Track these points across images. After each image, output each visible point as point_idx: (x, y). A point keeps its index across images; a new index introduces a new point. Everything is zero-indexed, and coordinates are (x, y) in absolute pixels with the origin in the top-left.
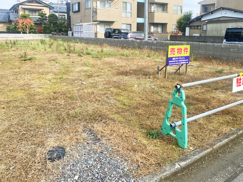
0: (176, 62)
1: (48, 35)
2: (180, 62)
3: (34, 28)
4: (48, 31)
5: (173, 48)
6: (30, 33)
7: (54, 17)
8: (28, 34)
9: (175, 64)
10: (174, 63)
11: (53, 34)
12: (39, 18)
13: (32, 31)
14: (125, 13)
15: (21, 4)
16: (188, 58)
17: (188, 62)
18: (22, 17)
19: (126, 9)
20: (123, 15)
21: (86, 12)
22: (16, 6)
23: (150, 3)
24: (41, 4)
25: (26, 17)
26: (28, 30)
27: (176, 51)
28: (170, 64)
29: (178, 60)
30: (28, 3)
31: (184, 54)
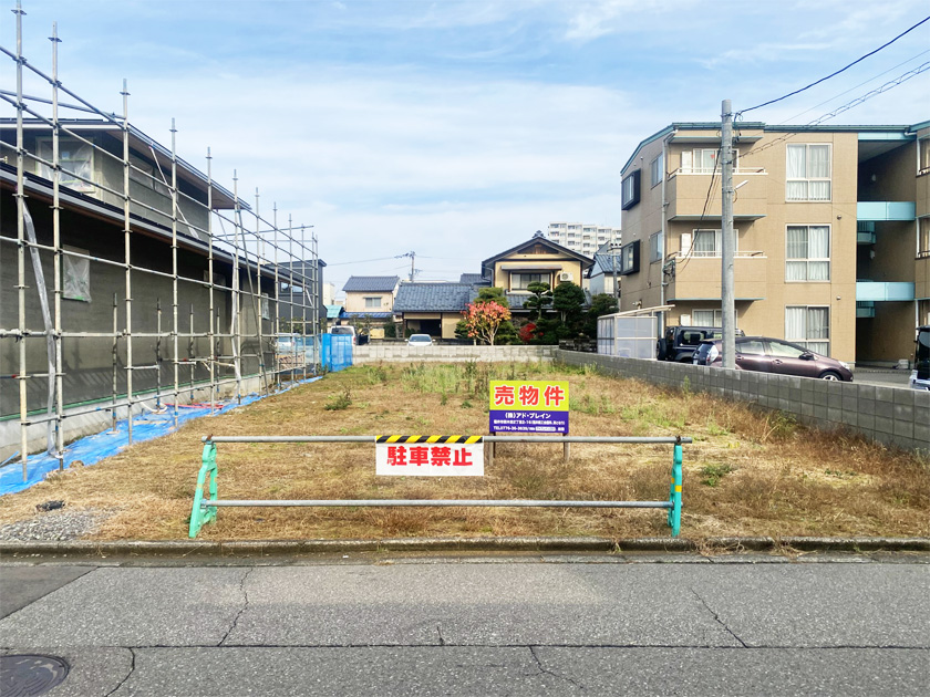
0: (517, 425)
1: (547, 350)
2: (534, 426)
3: (513, 326)
4: (550, 335)
5: (505, 388)
6: (497, 343)
7: (571, 294)
8: (492, 347)
9: (514, 428)
10: (510, 425)
11: (563, 347)
12: (532, 298)
13: (504, 337)
14: (801, 267)
15: (502, 257)
16: (563, 416)
17: (563, 429)
18: (482, 297)
19: (805, 251)
20: (793, 274)
21: (652, 273)
22: (488, 266)
23: (921, 219)
24: (556, 252)
25: (490, 297)
26: (492, 334)
27: (517, 395)
28: (497, 428)
29: (525, 419)
30: (520, 252)
31: (548, 404)
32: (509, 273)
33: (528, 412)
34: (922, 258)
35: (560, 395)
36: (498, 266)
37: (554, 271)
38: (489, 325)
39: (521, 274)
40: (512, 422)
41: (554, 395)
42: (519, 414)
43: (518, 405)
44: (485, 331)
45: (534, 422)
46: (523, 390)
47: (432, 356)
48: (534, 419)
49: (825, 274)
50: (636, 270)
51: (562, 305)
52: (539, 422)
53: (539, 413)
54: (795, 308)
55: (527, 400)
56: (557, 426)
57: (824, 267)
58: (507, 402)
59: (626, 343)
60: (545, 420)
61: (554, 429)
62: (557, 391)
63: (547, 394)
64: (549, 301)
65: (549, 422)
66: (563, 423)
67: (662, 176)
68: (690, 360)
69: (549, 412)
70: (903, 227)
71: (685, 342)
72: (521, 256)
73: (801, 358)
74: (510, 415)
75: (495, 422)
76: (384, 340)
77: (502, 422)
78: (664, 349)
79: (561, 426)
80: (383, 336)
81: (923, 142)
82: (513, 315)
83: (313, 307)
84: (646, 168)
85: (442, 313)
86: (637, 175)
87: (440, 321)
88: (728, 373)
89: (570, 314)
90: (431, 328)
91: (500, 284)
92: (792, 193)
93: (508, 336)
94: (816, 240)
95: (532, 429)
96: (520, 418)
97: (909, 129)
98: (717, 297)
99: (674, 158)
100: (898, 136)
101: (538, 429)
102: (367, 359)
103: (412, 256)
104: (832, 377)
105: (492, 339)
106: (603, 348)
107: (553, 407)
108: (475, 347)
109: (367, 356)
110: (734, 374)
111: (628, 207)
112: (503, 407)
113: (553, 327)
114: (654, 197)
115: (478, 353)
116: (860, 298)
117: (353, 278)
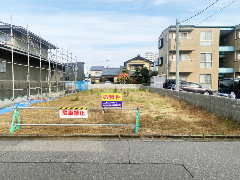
0: (109, 105)
2: (113, 105)
3: (131, 79)
4: (140, 82)
5: (105, 95)
7: (146, 71)
8: (125, 85)
9: (108, 106)
11: (143, 85)
12: (135, 72)
13: (128, 82)
14: (204, 64)
15: (129, 61)
16: (120, 102)
17: (120, 106)
18: (122, 72)
19: (205, 60)
20: (202, 66)
21: (165, 65)
22: (126, 63)
23: (236, 51)
24: (143, 60)
25: (125, 72)
26: (125, 81)
27: (109, 97)
28: (103, 106)
29: (111, 103)
30: (134, 60)
31: (116, 99)
32: (131, 65)
33: (111, 101)
34: (236, 61)
35: (120, 97)
36: (128, 64)
37: (143, 65)
38: (124, 79)
39: (134, 66)
40: (107, 104)
41: (118, 97)
42: (109, 102)
43: (109, 100)
44: (123, 81)
45: (113, 104)
46: (110, 96)
47: (109, 87)
48: (113, 103)
49: (210, 65)
50: (161, 65)
51: (143, 74)
52: (114, 104)
53: (114, 102)
54: (202, 74)
55: (111, 98)
56: (119, 105)
57: (210, 64)
58: (106, 99)
59: (157, 84)
61: (118, 106)
62: (119, 96)
63: (116, 97)
64: (140, 73)
65: (117, 104)
66: (120, 104)
67: (168, 40)
68: (170, 88)
69: (117, 102)
70: (232, 53)
71: (170, 83)
72: (134, 61)
73: (199, 88)
74: (107, 102)
75: (103, 104)
76: (99, 83)
77: (105, 104)
78: (165, 85)
79: (120, 105)
80: (99, 82)
81: (237, 30)
82: (131, 76)
83: (75, 74)
84: (164, 38)
85: (114, 76)
86: (162, 40)
87: (113, 78)
88: (176, 91)
89: (145, 76)
90: (111, 80)
91: (129, 69)
92: (202, 44)
93: (129, 82)
94: (208, 57)
95: (112, 106)
96: (109, 103)
97: (233, 27)
98: (175, 72)
99: (171, 35)
100: (230, 29)
101: (114, 106)
102: (92, 88)
103: (108, 61)
104: (207, 93)
105: (125, 83)
106: (151, 85)
107: (118, 100)
108: (120, 85)
109: (93, 87)
110: (178, 92)
111: (160, 48)
112: (105, 100)
113: (141, 80)
114: (166, 45)
115: (121, 86)
116: (220, 72)
117: (92, 67)
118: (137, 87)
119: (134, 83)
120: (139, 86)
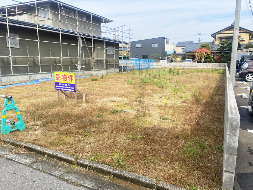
3: (212, 56)
5: (58, 75)
9: (61, 89)
11: (229, 63)
12: (221, 47)
15: (218, 33)
16: (73, 86)
17: (73, 90)
18: (201, 47)
22: (213, 36)
24: (240, 30)
26: (203, 59)
27: (61, 77)
28: (57, 88)
30: (225, 31)
32: (220, 38)
33: (64, 84)
35: (72, 78)
36: (217, 36)
38: (202, 56)
39: (225, 38)
40: (61, 87)
41: (71, 78)
42: (62, 84)
43: (62, 81)
45: (66, 87)
46: (63, 76)
48: (66, 86)
51: (231, 49)
52: (67, 87)
53: (67, 84)
55: (64, 79)
56: (72, 89)
60: (69, 87)
61: (71, 90)
62: (72, 77)
63: (69, 77)
64: (226, 47)
65: (70, 88)
69: (70, 84)
74: (60, 84)
75: (57, 86)
82: (212, 53)
93: (209, 60)
95: (66, 89)
101: (67, 90)
103: (200, 34)
105: (203, 61)
107: (70, 82)
108: (197, 63)
112: (58, 81)
117: (179, 42)
118: (220, 66)
119: (216, 61)
120: (222, 65)
